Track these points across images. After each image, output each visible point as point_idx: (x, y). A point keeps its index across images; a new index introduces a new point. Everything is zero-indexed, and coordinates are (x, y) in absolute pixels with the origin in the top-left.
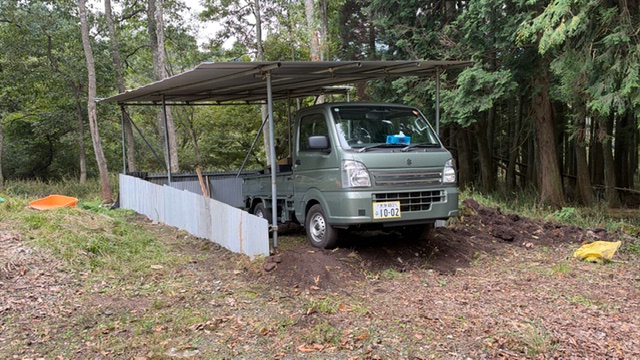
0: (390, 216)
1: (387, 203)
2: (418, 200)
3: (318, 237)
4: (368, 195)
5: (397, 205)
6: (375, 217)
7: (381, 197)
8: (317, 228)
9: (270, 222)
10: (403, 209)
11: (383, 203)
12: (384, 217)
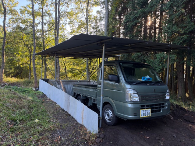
0: (147, 116)
1: (146, 110)
2: (157, 108)
3: (109, 120)
4: (138, 106)
5: (150, 110)
6: (141, 117)
7: (143, 107)
8: (108, 115)
9: (99, 115)
10: (152, 112)
11: (144, 110)
12: (144, 116)
